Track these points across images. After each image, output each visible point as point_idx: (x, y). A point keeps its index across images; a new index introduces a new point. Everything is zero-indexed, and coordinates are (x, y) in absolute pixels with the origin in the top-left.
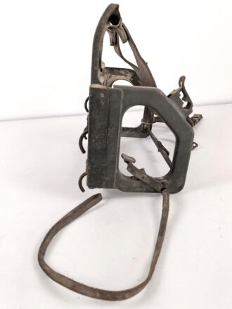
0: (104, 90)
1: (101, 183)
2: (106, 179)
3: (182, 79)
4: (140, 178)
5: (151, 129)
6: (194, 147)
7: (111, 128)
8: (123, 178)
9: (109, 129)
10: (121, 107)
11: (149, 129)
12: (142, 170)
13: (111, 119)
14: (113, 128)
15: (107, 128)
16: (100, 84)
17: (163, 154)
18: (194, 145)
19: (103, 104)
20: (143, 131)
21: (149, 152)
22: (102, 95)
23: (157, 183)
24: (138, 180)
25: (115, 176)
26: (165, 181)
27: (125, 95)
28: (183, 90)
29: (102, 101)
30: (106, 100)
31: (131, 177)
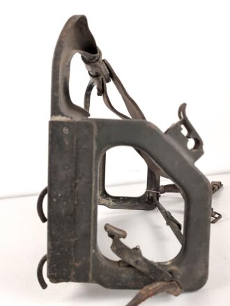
0: (68, 122)
1: (69, 274)
2: (77, 264)
3: (182, 109)
4: (132, 262)
5: (158, 199)
6: (217, 219)
7: (80, 178)
8: (104, 263)
9: (78, 181)
10: (95, 148)
11: (155, 198)
12: (137, 249)
13: (80, 165)
14: (84, 180)
15: (75, 179)
16: (63, 115)
17: (173, 228)
18: (217, 216)
19: (67, 143)
20: (148, 202)
21: (155, 228)
22: (66, 131)
23: (161, 272)
24: (130, 266)
25: (91, 260)
26: (174, 268)
27: (99, 129)
28: (185, 122)
29: (65, 139)
30: (72, 138)
31: (119, 262)
